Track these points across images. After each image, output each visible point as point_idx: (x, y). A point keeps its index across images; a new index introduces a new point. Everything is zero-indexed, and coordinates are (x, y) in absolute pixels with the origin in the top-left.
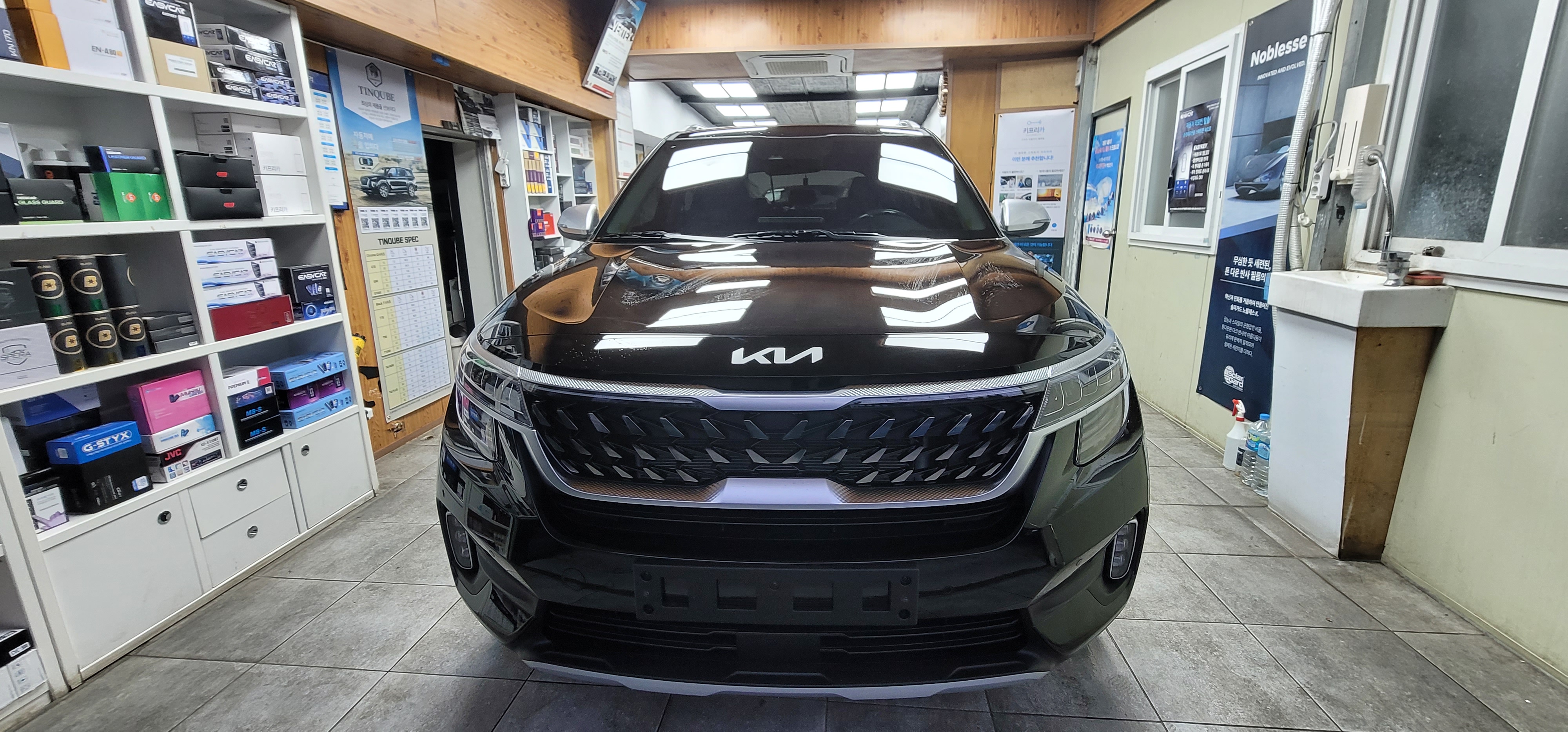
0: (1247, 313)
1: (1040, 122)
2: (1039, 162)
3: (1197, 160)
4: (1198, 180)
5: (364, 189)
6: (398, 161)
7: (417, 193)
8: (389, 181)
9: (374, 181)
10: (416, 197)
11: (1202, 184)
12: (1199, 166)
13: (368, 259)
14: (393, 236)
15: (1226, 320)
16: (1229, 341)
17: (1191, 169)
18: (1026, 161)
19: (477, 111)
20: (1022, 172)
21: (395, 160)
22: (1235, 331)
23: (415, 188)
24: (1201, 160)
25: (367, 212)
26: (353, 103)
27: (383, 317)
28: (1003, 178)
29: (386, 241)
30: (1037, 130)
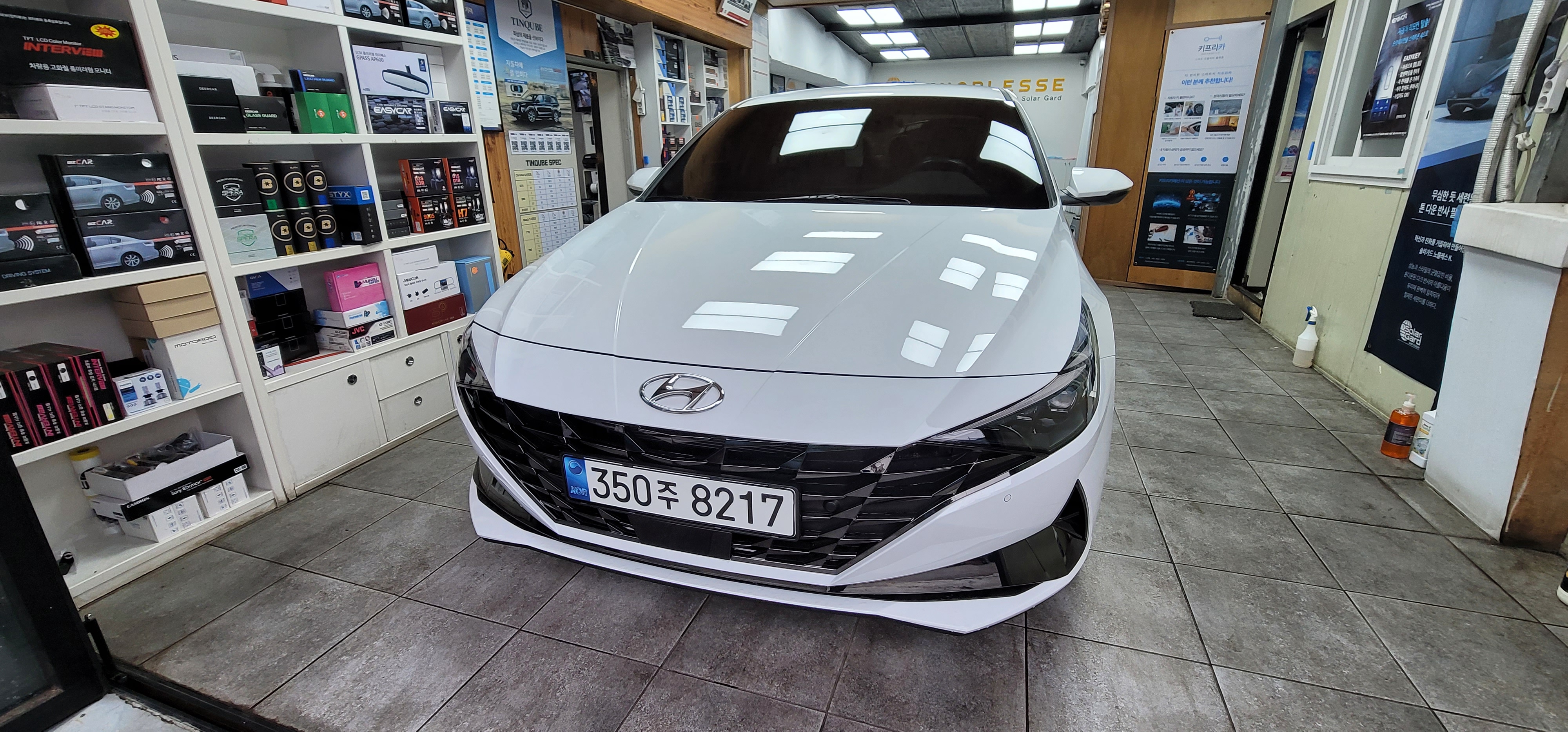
0: (1438, 258)
1: (1220, 38)
2: (1215, 85)
3: (1406, 73)
4: (1403, 98)
5: (514, 114)
6: (544, 88)
7: (561, 119)
8: (536, 107)
9: (523, 106)
10: (559, 123)
11: (1405, 104)
12: (1406, 81)
13: (517, 178)
14: (539, 159)
15: (1411, 266)
16: (1411, 291)
17: (1396, 85)
18: (1199, 85)
19: (617, 41)
20: (1192, 97)
21: (542, 87)
22: (1420, 279)
23: (560, 115)
24: (1411, 73)
25: (517, 135)
26: (505, 35)
27: (529, 232)
28: (1167, 104)
29: (532, 163)
30: (1216, 47)
